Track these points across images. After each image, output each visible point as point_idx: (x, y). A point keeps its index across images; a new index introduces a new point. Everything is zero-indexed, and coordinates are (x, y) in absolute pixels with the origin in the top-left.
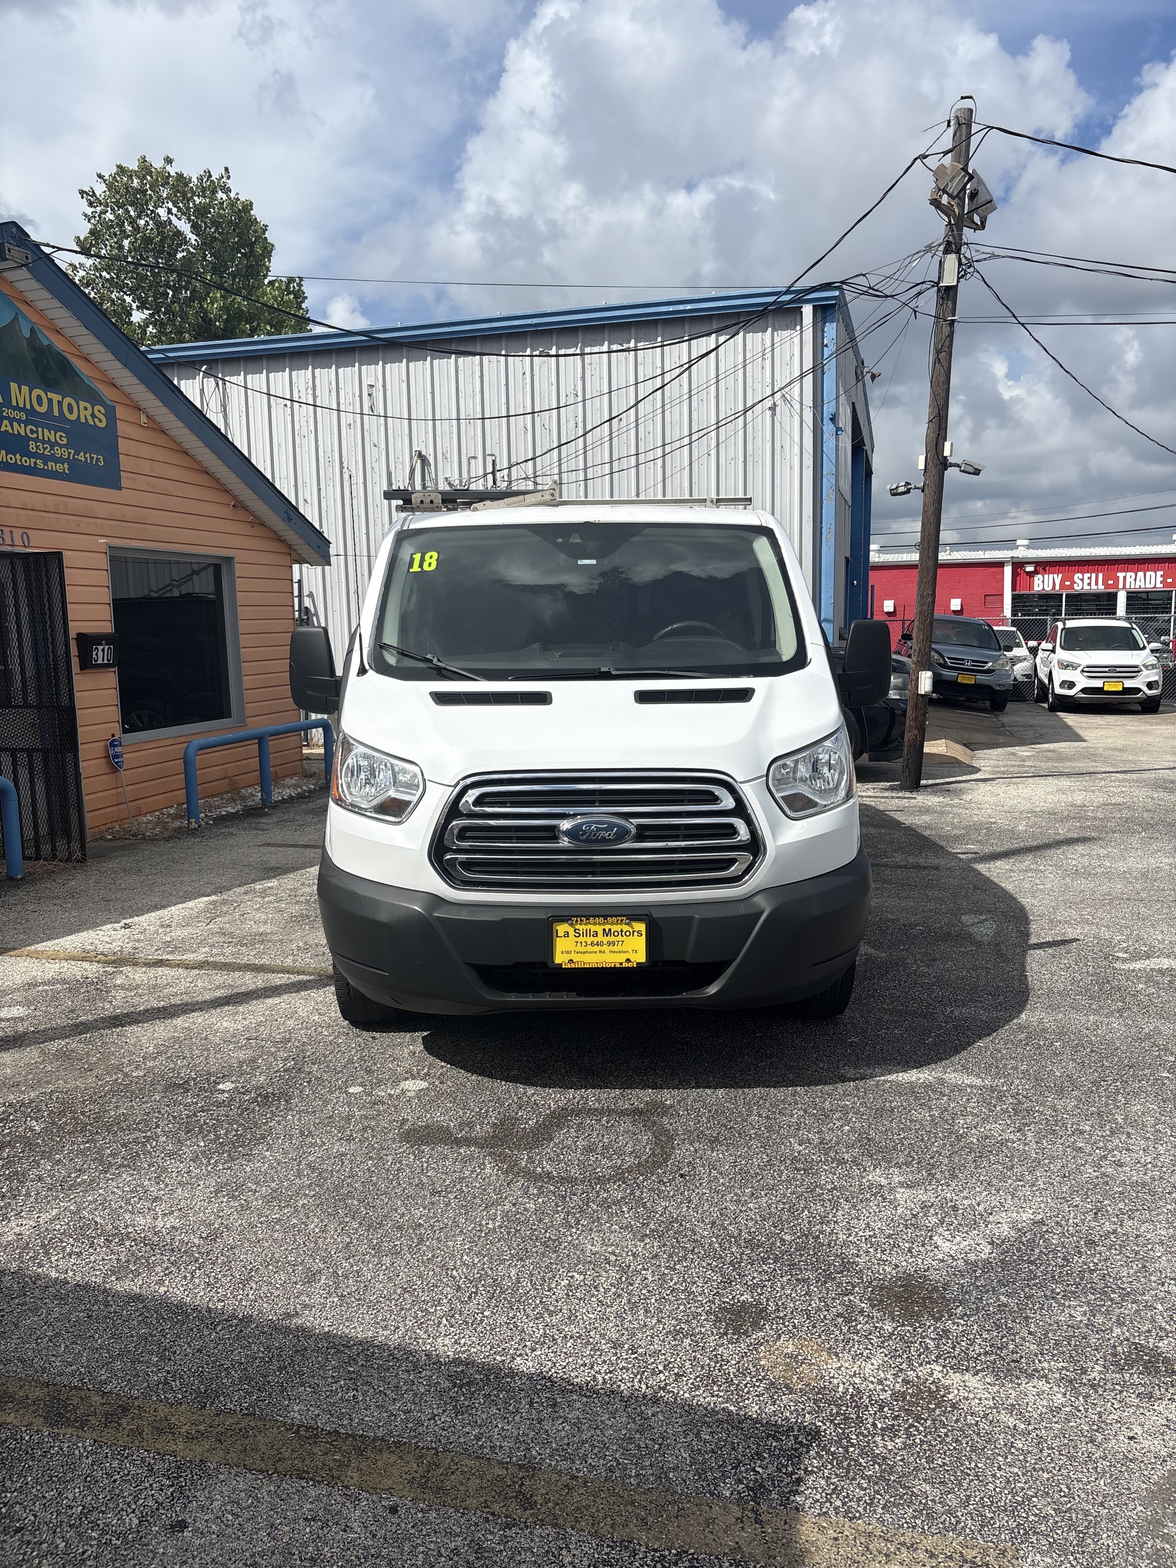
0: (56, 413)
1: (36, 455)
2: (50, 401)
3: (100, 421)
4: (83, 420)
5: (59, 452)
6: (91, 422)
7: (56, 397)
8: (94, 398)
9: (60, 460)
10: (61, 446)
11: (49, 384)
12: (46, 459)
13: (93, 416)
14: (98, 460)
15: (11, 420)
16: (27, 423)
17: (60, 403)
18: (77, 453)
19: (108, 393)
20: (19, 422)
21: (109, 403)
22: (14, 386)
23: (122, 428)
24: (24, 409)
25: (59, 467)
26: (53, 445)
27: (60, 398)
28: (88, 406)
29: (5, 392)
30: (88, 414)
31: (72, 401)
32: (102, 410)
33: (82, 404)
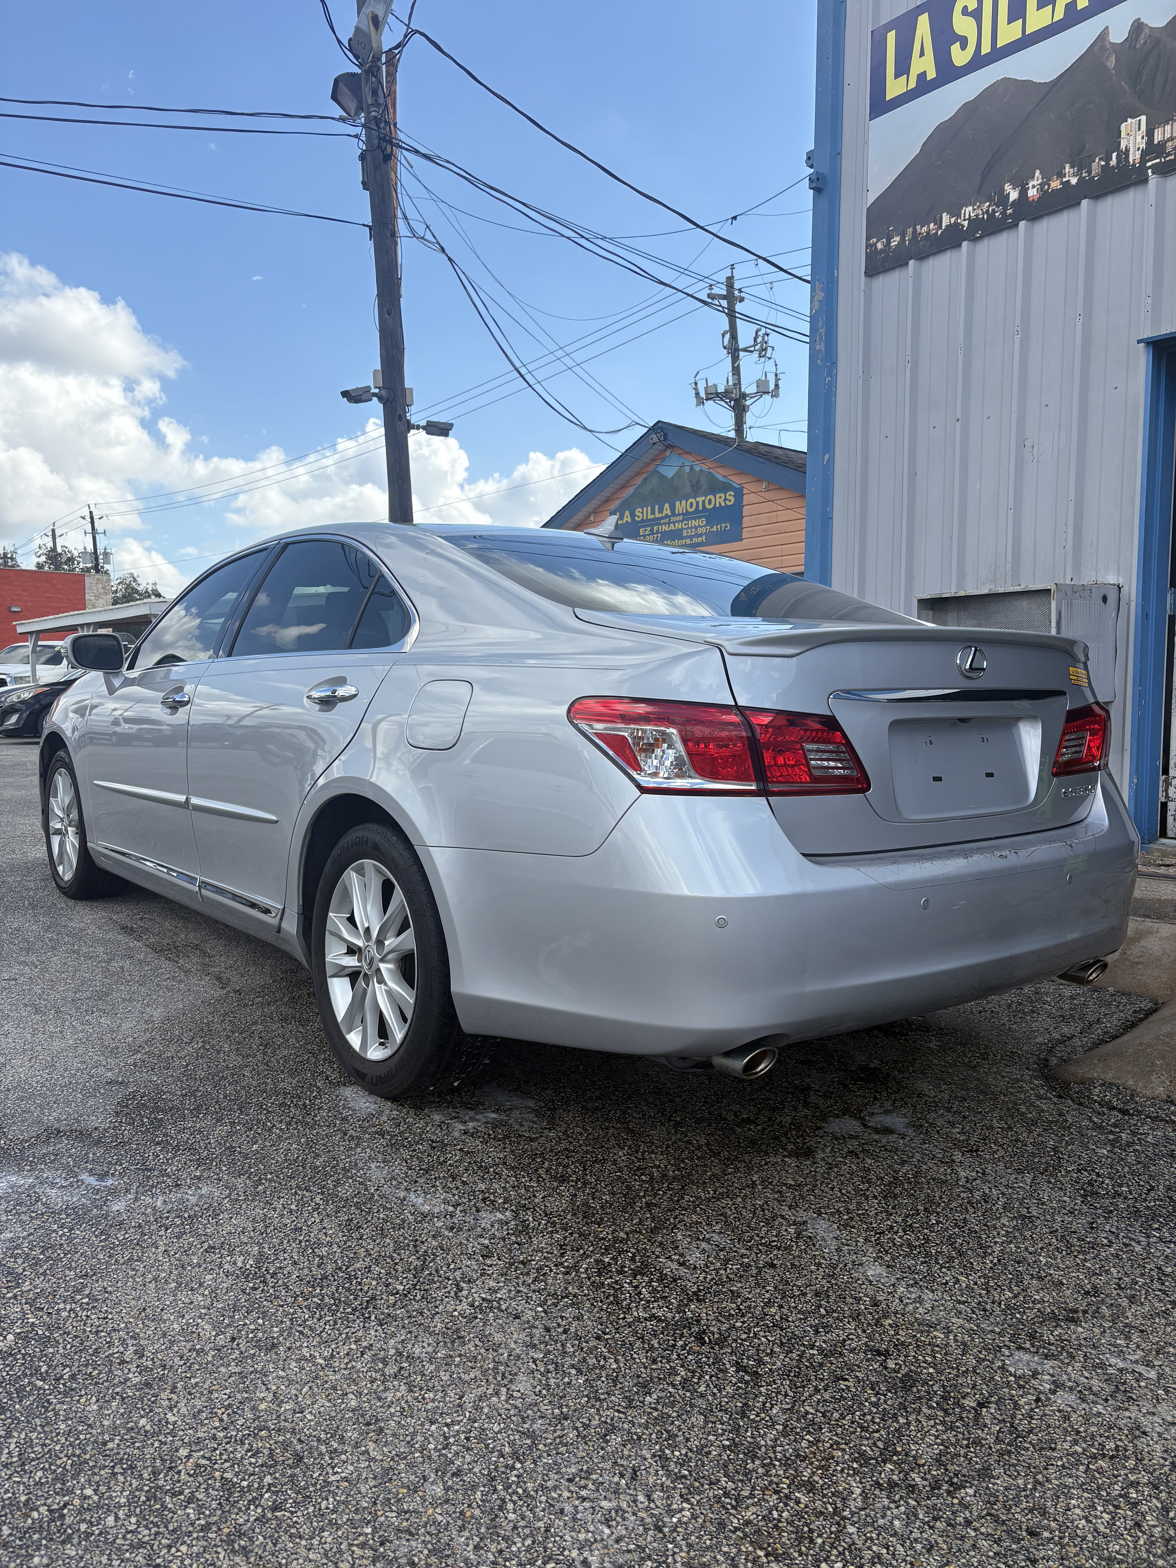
0: (700, 508)
1: (687, 537)
2: (697, 503)
3: (730, 501)
4: (718, 505)
5: (700, 531)
6: (723, 504)
8: (725, 487)
9: (701, 535)
10: (701, 527)
11: (698, 491)
12: (691, 537)
13: (725, 499)
14: (726, 526)
15: (674, 523)
16: (682, 521)
17: (704, 502)
18: (712, 527)
19: (736, 481)
20: (678, 522)
21: (737, 486)
22: (678, 503)
23: (746, 499)
24: (682, 514)
25: (699, 540)
26: (696, 528)
27: (703, 498)
28: (722, 495)
29: (673, 508)
30: (722, 500)
31: (711, 497)
32: (732, 494)
33: (718, 496)
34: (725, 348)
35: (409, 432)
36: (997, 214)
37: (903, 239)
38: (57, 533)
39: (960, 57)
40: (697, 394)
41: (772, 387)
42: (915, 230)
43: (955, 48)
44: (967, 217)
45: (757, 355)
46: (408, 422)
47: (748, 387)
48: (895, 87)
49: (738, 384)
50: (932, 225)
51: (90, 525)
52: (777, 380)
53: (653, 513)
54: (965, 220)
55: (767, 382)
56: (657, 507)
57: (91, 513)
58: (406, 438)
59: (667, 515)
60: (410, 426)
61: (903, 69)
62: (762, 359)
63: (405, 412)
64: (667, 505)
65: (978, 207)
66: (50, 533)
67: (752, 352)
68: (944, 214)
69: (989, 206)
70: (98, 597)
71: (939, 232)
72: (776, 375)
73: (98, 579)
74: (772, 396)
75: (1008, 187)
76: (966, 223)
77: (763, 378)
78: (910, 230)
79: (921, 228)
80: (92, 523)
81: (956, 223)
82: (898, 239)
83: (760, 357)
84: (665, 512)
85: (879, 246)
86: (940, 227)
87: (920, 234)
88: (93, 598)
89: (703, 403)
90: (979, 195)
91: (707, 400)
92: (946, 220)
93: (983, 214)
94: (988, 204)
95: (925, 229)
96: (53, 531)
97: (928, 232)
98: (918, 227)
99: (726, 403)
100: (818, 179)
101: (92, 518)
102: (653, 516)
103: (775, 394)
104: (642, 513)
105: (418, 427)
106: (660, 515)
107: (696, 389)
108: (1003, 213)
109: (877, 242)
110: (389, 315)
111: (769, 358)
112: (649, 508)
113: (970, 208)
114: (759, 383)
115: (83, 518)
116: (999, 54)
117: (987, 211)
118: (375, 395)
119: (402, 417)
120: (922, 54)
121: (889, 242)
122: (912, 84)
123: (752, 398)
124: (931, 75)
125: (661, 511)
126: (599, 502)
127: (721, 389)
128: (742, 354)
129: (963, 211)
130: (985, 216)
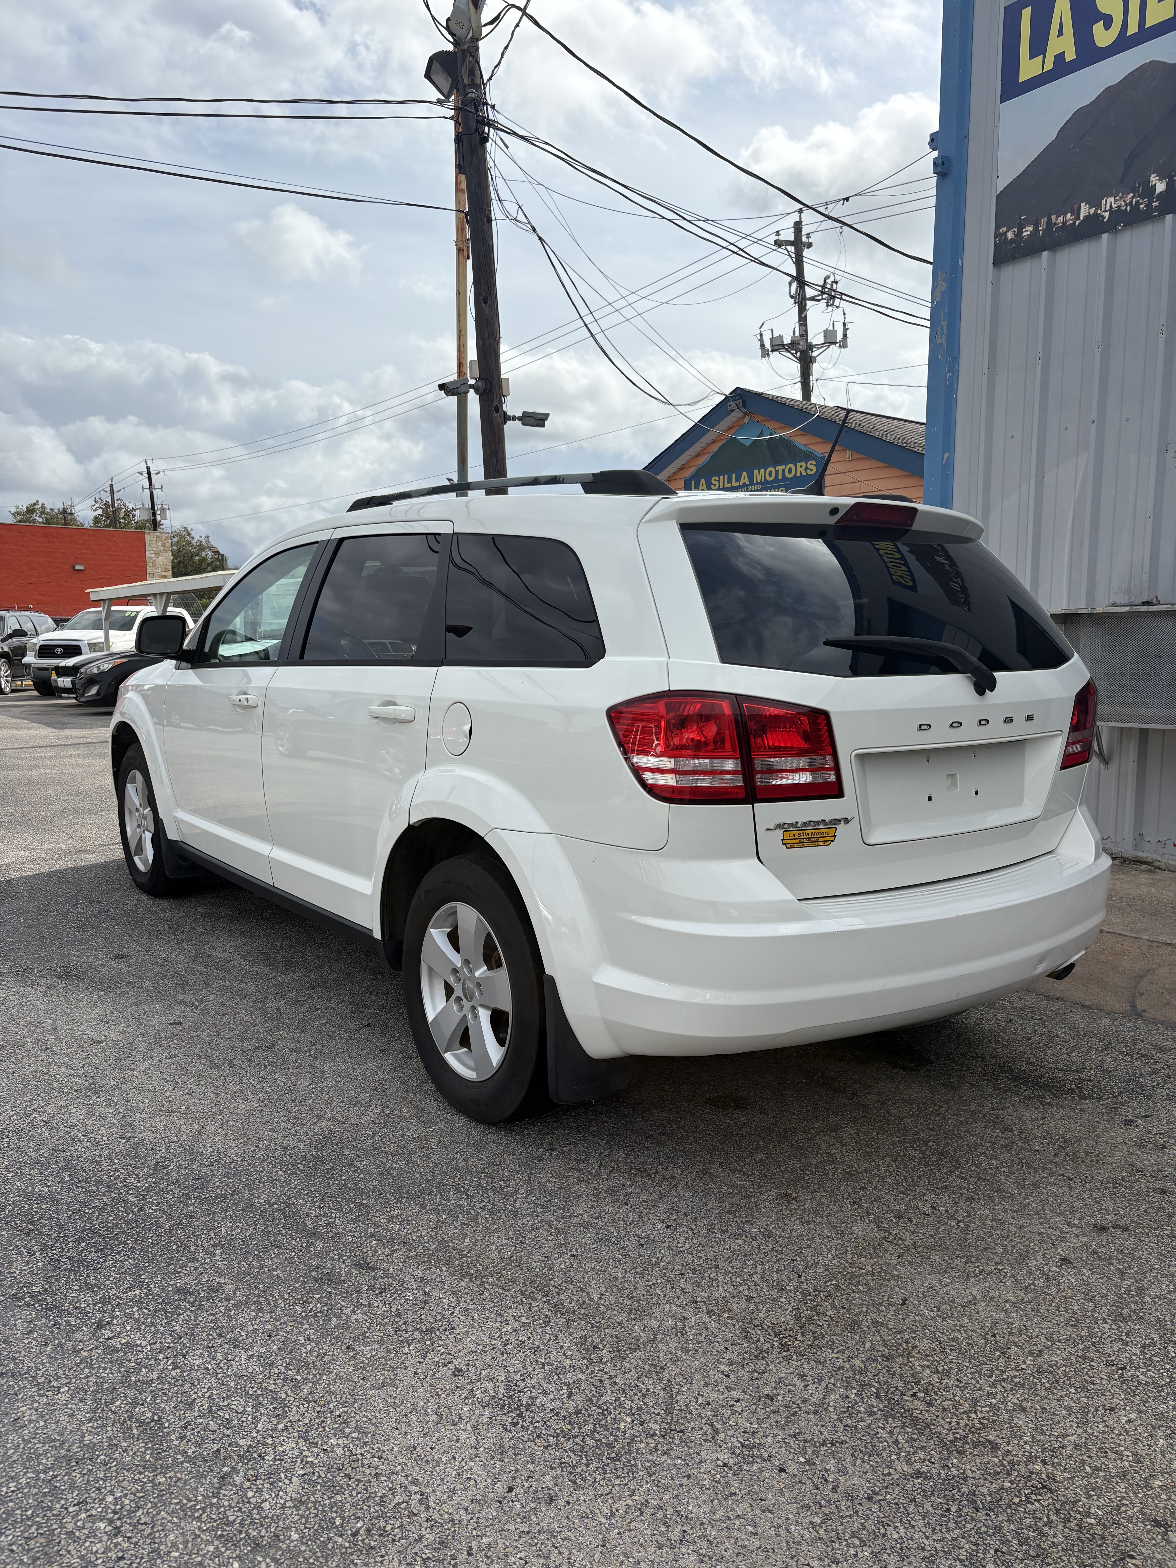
0: (780, 477)
2: (777, 472)
3: (811, 470)
4: (798, 475)
6: (804, 473)
7: (780, 468)
8: (807, 456)
11: (777, 461)
13: (807, 468)
17: (783, 470)
19: (819, 450)
21: (820, 455)
22: (756, 472)
24: (761, 483)
27: (783, 467)
28: (803, 464)
29: (751, 477)
30: (802, 469)
31: (792, 466)
32: (814, 462)
33: (798, 465)
34: (792, 297)
35: (505, 423)
36: (1142, 206)
37: (1036, 229)
38: (115, 489)
39: (1103, 37)
40: (762, 345)
41: (840, 337)
42: (1050, 220)
43: (1098, 28)
44: (1108, 208)
45: (825, 304)
46: (505, 414)
47: (815, 337)
48: (1029, 68)
49: (804, 334)
50: (1069, 215)
51: (147, 481)
52: (845, 330)
53: (730, 481)
54: (1105, 211)
55: (834, 332)
56: (734, 475)
57: (148, 468)
58: (503, 429)
59: (744, 483)
60: (506, 418)
61: (1038, 48)
62: (830, 308)
63: (501, 403)
64: (744, 474)
65: (1121, 198)
66: (108, 489)
67: (819, 300)
68: (1083, 205)
69: (1133, 198)
70: (158, 554)
71: (1077, 223)
72: (844, 325)
73: (158, 537)
74: (840, 347)
75: (1154, 178)
76: (1107, 215)
77: (831, 328)
78: (1044, 220)
79: (1057, 218)
80: (150, 478)
81: (1096, 215)
82: (1031, 228)
83: (828, 306)
84: (742, 481)
85: (1010, 235)
86: (1078, 218)
87: (1055, 224)
88: (153, 556)
89: (768, 355)
90: (1123, 184)
91: (772, 351)
92: (1085, 210)
93: (1126, 205)
94: (1131, 195)
95: (1061, 219)
96: (111, 486)
97: (1064, 223)
98: (1054, 217)
99: (792, 354)
100: (943, 163)
101: (149, 473)
102: (730, 485)
103: (843, 344)
104: (719, 481)
105: (514, 418)
106: (737, 484)
107: (761, 340)
108: (1148, 206)
109: (1008, 231)
110: (486, 303)
111: (837, 307)
112: (726, 476)
113: (1112, 199)
114: (826, 333)
115: (141, 474)
116: (1147, 34)
117: (1131, 202)
118: (471, 386)
119: (498, 409)
120: (1061, 33)
121: (1020, 232)
122: (1049, 65)
123: (819, 348)
124: (1071, 56)
125: (738, 480)
126: (674, 470)
127: (787, 340)
128: (809, 303)
129: (1104, 202)
130: (1128, 208)
